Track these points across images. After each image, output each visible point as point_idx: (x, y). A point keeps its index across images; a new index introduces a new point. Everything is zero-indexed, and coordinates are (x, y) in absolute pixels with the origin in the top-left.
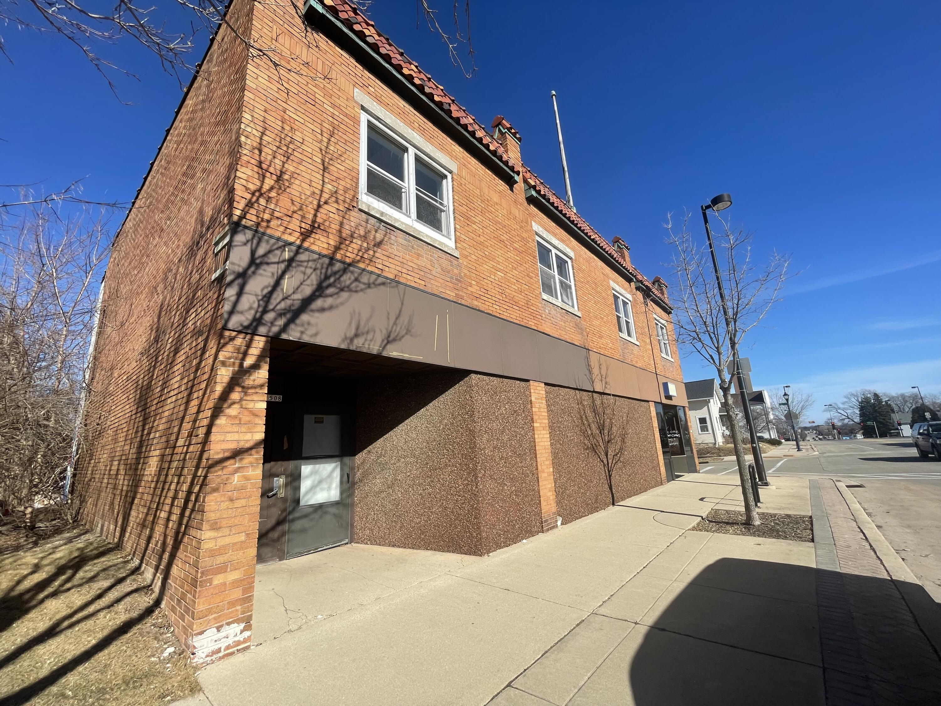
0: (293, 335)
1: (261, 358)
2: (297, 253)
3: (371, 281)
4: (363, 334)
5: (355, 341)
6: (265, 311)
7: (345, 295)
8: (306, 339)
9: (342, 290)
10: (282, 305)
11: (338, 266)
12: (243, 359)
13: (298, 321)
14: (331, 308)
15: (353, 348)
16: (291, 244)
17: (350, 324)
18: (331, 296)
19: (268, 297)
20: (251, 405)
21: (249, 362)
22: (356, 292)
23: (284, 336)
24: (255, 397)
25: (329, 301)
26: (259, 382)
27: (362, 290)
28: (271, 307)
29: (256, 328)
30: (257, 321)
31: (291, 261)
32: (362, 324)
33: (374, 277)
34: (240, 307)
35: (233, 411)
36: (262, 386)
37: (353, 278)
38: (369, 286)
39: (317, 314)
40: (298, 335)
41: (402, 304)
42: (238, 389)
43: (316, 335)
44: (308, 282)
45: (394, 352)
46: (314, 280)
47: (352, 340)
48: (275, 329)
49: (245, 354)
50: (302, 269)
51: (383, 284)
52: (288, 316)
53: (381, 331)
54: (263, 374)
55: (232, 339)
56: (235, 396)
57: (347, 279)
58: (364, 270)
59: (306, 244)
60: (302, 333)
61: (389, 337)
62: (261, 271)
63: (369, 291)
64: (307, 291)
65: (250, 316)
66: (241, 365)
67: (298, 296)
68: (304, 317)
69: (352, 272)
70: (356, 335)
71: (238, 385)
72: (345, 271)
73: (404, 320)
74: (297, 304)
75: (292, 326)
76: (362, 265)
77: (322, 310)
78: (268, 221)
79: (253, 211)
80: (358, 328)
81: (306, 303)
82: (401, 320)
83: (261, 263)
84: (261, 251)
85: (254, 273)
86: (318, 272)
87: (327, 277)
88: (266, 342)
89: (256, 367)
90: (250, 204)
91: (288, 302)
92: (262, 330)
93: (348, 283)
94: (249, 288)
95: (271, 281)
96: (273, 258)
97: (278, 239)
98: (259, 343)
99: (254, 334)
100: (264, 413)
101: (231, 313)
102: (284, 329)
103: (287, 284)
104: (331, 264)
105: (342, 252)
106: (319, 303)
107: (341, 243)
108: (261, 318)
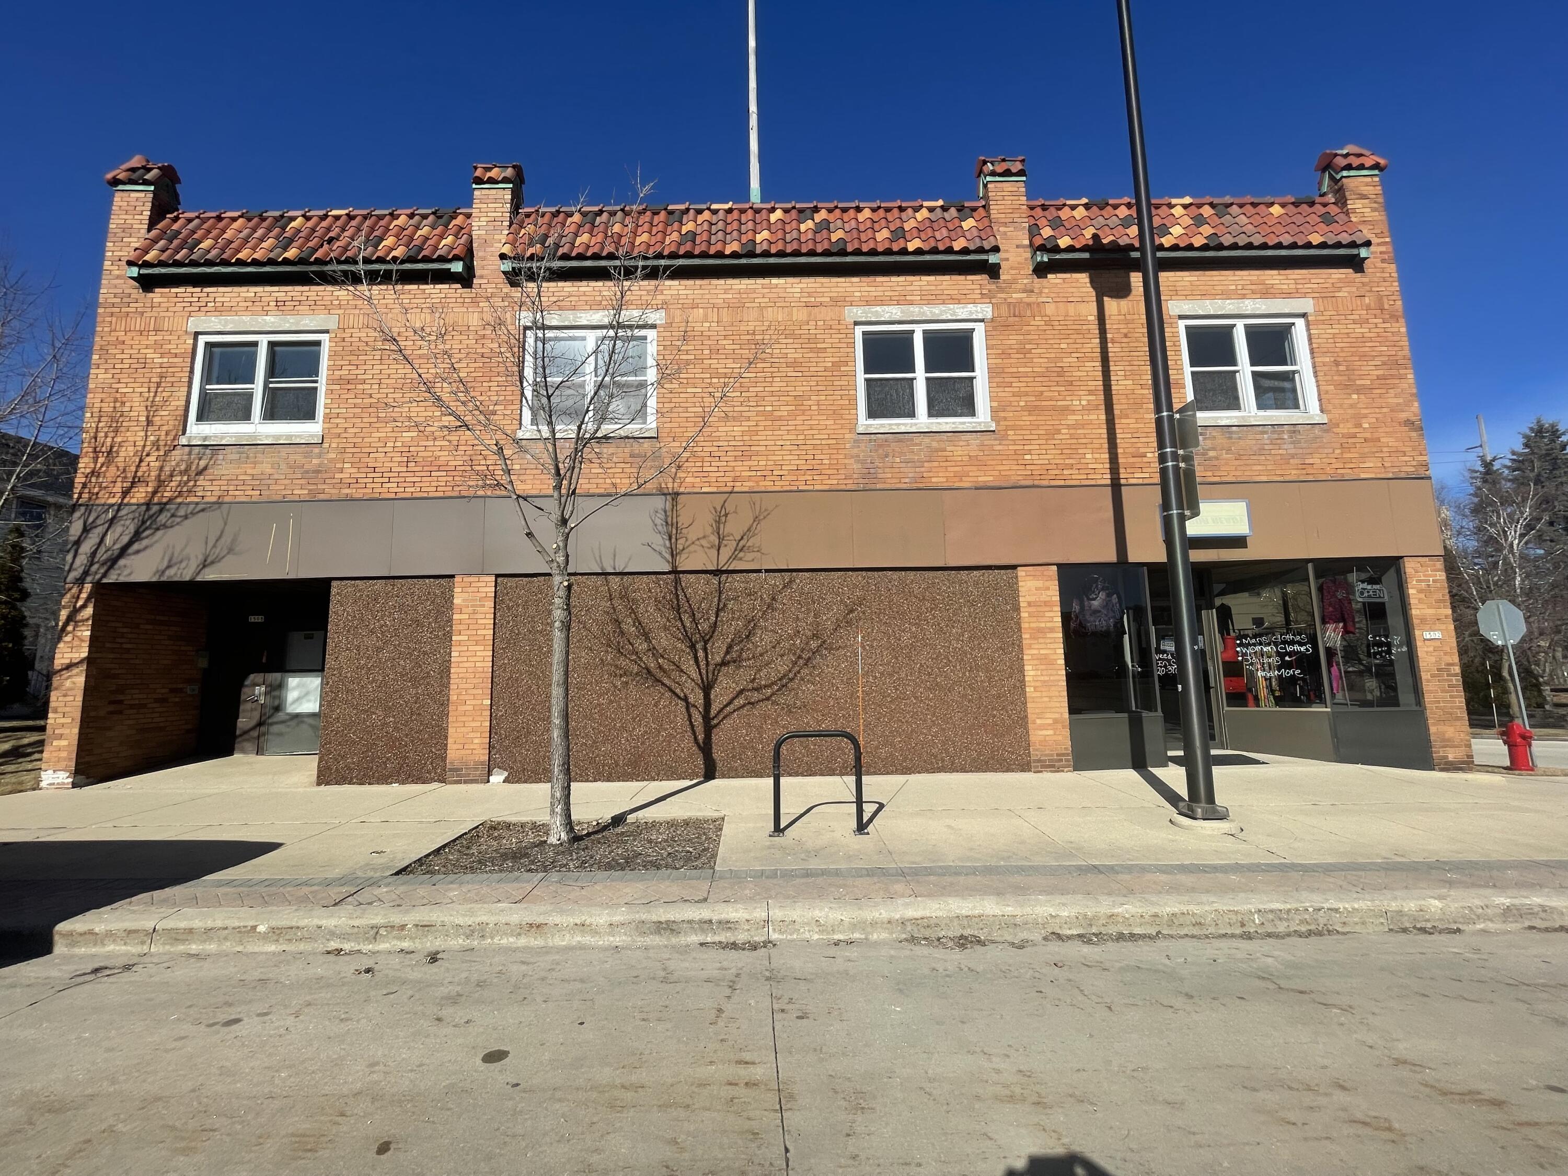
0: (112, 578)
1: (88, 600)
2: (118, 510)
3: (189, 512)
4: (176, 564)
5: (167, 573)
6: (92, 564)
7: (159, 533)
8: (122, 579)
9: (158, 529)
10: (105, 557)
11: (155, 509)
12: (76, 602)
13: (116, 566)
14: (146, 548)
15: (164, 579)
16: (113, 505)
17: (163, 558)
18: (147, 537)
19: (94, 554)
20: (79, 634)
21: (80, 603)
22: (172, 527)
23: (105, 581)
24: (83, 628)
25: (145, 543)
26: (86, 617)
27: (178, 524)
28: (96, 560)
29: (84, 579)
30: (86, 573)
31: (114, 518)
32: (176, 555)
33: (192, 506)
34: (75, 566)
35: (68, 638)
36: (87, 619)
37: (169, 515)
38: (186, 517)
39: (133, 557)
40: (115, 577)
41: (225, 524)
42: (72, 623)
43: (130, 574)
44: (127, 532)
45: (210, 575)
46: (132, 529)
47: (163, 572)
48: (98, 577)
49: (78, 597)
50: (122, 522)
51: (203, 510)
52: (109, 564)
53: (197, 557)
54: (89, 611)
55: (70, 589)
56: (70, 628)
57: (162, 518)
58: (180, 504)
59: (126, 501)
60: (119, 575)
61: (205, 561)
62: (90, 535)
63: (187, 522)
64: (125, 539)
65: (81, 570)
66: (75, 607)
67: (118, 546)
68: (122, 562)
69: (168, 510)
70: (169, 567)
71: (72, 620)
72: (161, 511)
73: (226, 540)
74: (116, 553)
75: (112, 571)
76: (179, 500)
77: (138, 552)
78: (97, 493)
79: (87, 490)
80: (170, 561)
81: (123, 551)
82: (223, 540)
83: (91, 529)
84: (91, 519)
85: (85, 537)
86: (136, 521)
87: (144, 522)
88: (93, 587)
89: (84, 606)
90: (84, 485)
91: (110, 553)
92: (89, 579)
93: (163, 521)
94: (81, 550)
95: (98, 540)
96: (99, 522)
97: (103, 505)
98: (88, 587)
99: (83, 583)
100: (88, 639)
101: (69, 571)
102: (105, 575)
103: (108, 540)
104: (148, 509)
105: (159, 495)
106: (136, 547)
107: (159, 487)
108: (89, 570)
